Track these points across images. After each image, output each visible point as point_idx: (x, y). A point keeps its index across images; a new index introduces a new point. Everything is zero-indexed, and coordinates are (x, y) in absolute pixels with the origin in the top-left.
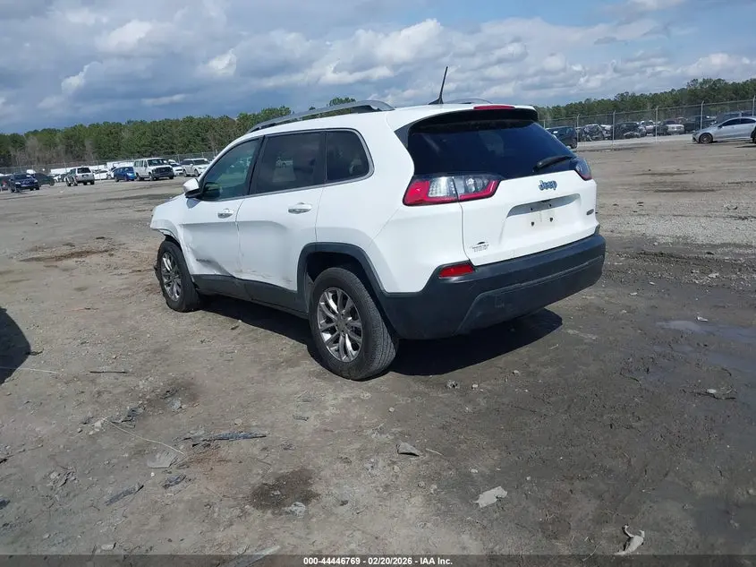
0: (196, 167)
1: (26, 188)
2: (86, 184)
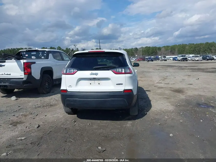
0: (195, 58)
1: (150, 61)
2: (165, 61)
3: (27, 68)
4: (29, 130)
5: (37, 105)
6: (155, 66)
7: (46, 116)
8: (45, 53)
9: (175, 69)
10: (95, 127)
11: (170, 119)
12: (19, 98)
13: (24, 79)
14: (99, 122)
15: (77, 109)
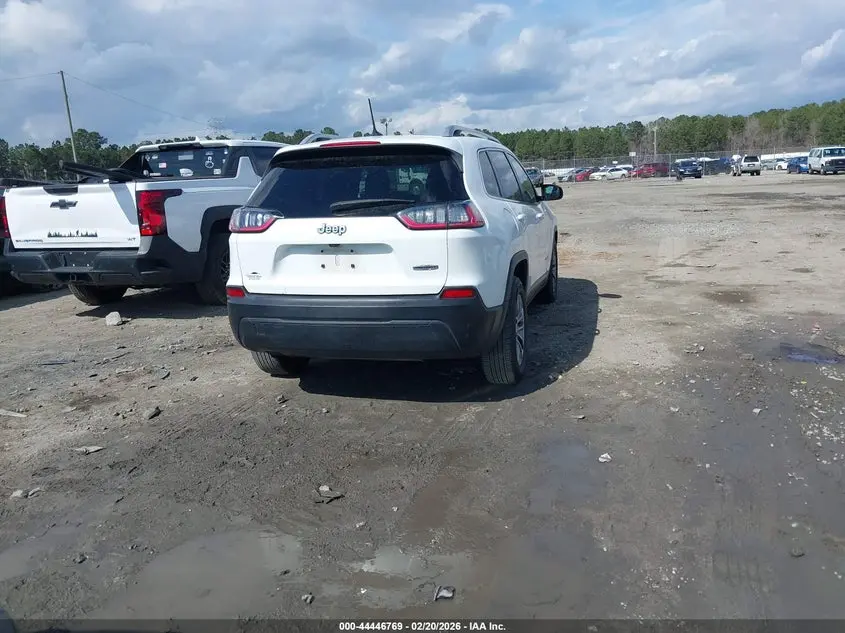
1: (689, 176)
2: (752, 174)
3: (150, 210)
4: (123, 422)
5: (182, 341)
6: (700, 196)
7: (195, 379)
8: (224, 156)
9: (776, 208)
10: (344, 419)
11: (636, 402)
12: (133, 318)
13: (142, 252)
14: (365, 402)
15: (308, 359)
